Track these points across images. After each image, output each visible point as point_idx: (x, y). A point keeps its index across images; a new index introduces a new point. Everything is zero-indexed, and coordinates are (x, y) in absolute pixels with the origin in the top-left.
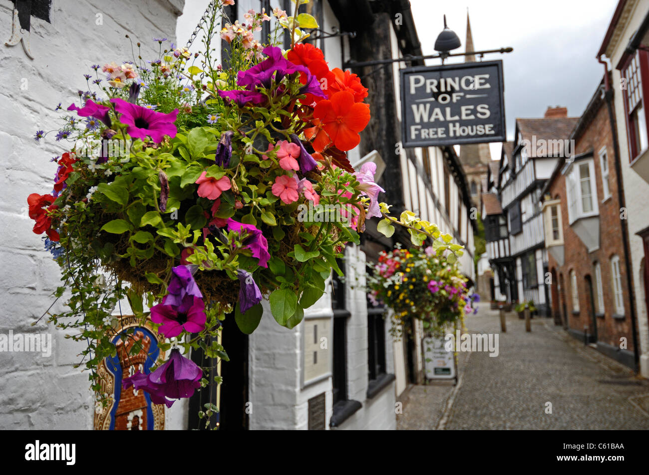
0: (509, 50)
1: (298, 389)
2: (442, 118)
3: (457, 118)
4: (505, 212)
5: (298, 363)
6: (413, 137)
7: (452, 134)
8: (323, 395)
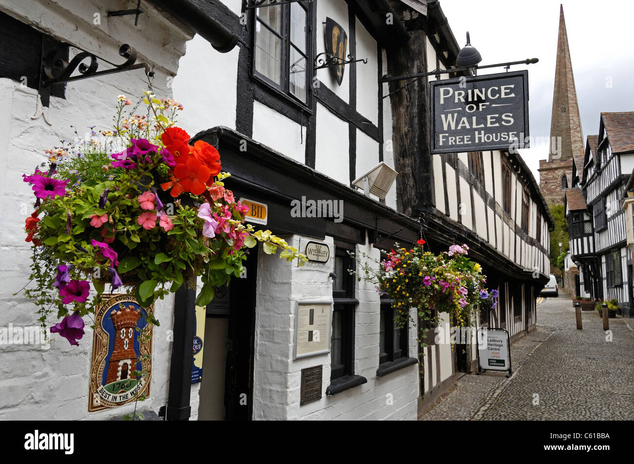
0: (535, 61)
1: (290, 360)
2: (468, 127)
3: (482, 126)
4: (590, 208)
5: (292, 339)
6: (441, 144)
7: (477, 141)
8: (320, 367)
